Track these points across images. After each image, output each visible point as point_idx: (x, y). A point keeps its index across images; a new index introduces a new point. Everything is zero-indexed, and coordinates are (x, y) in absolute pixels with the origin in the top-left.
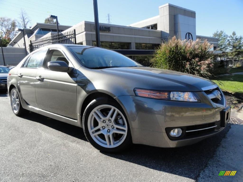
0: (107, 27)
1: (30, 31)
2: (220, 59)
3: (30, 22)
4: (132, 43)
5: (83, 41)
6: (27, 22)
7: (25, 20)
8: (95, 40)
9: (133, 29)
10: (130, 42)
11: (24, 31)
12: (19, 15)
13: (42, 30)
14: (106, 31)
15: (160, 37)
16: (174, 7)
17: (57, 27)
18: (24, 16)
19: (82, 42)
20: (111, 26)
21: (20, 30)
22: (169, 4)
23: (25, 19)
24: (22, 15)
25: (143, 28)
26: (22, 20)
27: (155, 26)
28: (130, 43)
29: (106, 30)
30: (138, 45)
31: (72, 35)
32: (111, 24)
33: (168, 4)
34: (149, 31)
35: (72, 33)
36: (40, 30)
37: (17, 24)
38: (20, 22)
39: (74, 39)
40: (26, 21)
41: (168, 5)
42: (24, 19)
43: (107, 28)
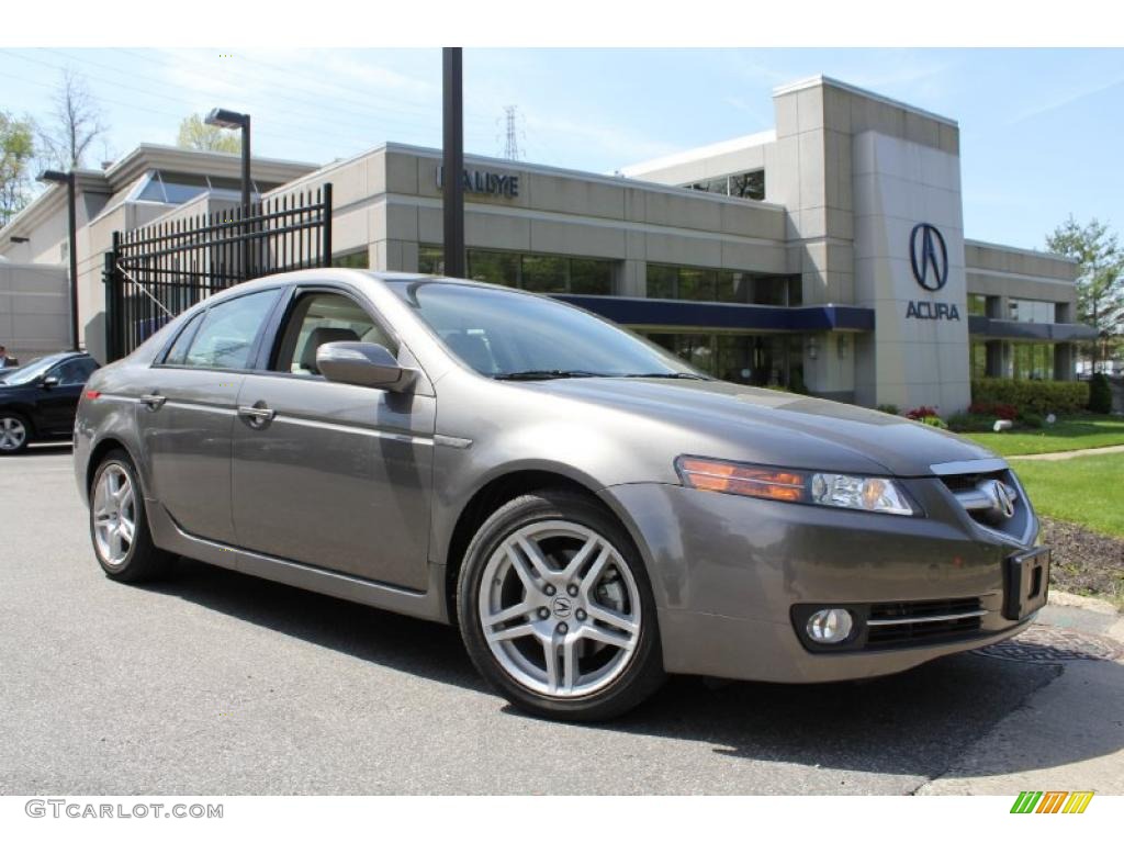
0: (501, 177)
1: (103, 183)
2: (1093, 369)
3: (101, 134)
4: (628, 263)
5: (372, 240)
6: (85, 135)
7: (76, 128)
8: (439, 238)
9: (638, 190)
10: (621, 256)
11: (76, 182)
12: (53, 98)
13: (165, 181)
14: (496, 196)
15: (781, 237)
16: (851, 94)
17: (240, 168)
18: (74, 105)
19: (367, 246)
20: (520, 173)
21: (49, 176)
22: (823, 78)
23: (81, 121)
24: (66, 101)
25: (690, 187)
26: (63, 127)
27: (752, 184)
28: (619, 263)
29: (493, 191)
30: (662, 276)
31: (314, 213)
32: (522, 159)
33: (819, 76)
34: (722, 205)
35: (314, 202)
36: (155, 178)
37: (37, 144)
38: (53, 136)
39: (322, 228)
40: (84, 129)
41: (820, 82)
42: (76, 120)
43: (500, 182)
